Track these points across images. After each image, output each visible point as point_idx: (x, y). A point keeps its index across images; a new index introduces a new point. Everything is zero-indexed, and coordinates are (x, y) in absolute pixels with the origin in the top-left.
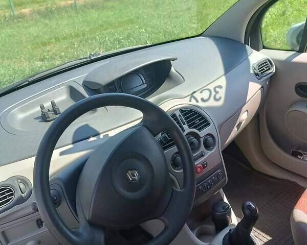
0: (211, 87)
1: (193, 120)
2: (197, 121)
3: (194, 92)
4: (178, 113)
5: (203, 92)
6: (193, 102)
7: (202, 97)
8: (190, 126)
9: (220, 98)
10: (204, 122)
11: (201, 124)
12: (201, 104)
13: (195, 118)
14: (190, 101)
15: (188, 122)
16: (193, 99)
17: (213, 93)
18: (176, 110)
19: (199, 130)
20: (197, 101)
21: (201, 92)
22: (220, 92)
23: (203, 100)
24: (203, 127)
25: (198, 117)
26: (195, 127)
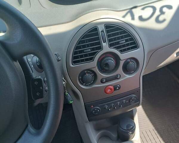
0: (158, 5)
1: (118, 38)
2: (123, 42)
3: (135, 7)
4: (101, 28)
5: (146, 9)
6: (128, 19)
7: (140, 15)
8: (111, 46)
9: (164, 20)
10: (131, 44)
11: (128, 45)
12: (136, 23)
13: (122, 37)
14: (124, 17)
15: (110, 41)
16: (129, 15)
17: (158, 13)
18: (101, 23)
19: (121, 51)
20: (133, 18)
21: (143, 9)
22: (166, 14)
23: (141, 18)
24: (129, 49)
25: (126, 36)
26: (117, 48)
